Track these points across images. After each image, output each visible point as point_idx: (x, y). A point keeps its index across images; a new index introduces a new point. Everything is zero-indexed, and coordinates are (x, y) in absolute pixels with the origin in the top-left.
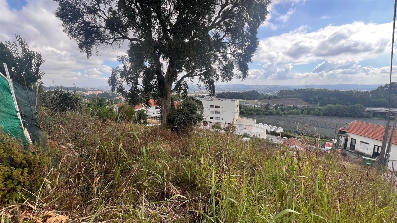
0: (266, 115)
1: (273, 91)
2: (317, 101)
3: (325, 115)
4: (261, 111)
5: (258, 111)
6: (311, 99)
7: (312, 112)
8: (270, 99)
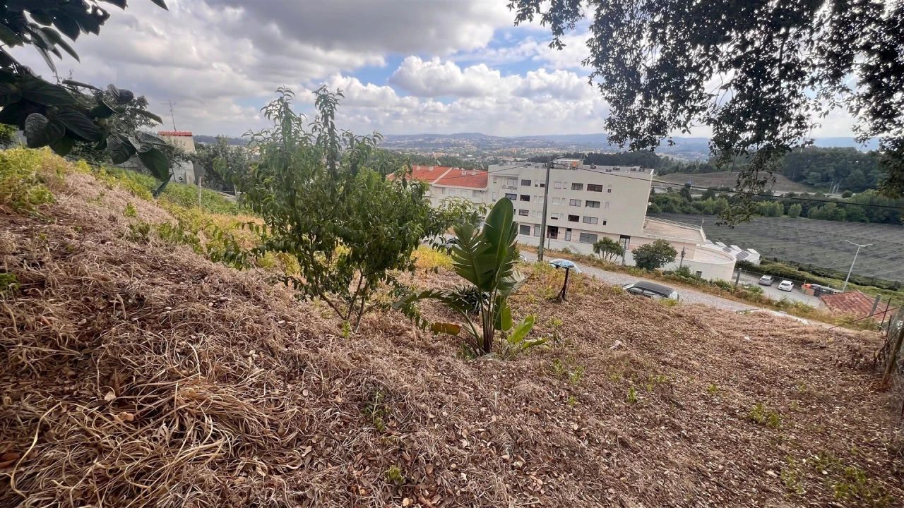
0: (688, 213)
1: (692, 153)
2: (828, 179)
3: (851, 218)
4: (675, 202)
5: (666, 203)
6: (812, 173)
7: (815, 210)
8: (691, 171)
